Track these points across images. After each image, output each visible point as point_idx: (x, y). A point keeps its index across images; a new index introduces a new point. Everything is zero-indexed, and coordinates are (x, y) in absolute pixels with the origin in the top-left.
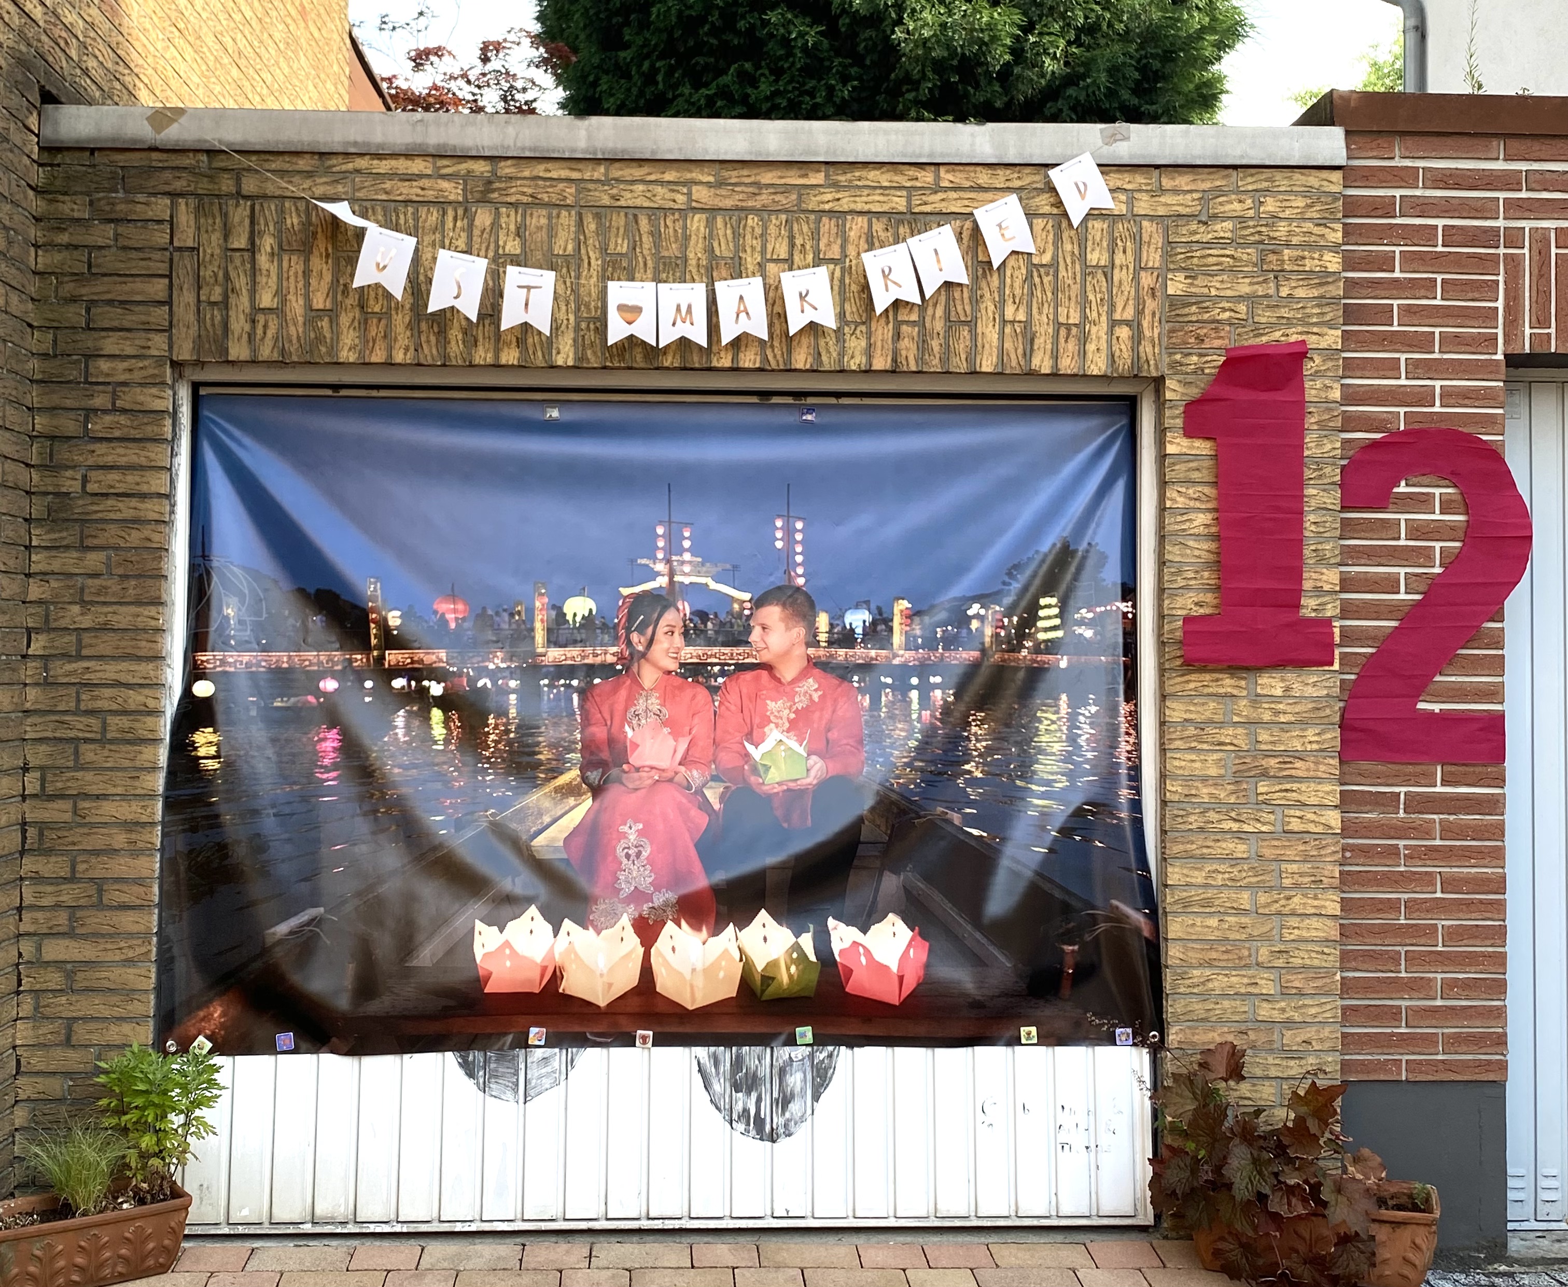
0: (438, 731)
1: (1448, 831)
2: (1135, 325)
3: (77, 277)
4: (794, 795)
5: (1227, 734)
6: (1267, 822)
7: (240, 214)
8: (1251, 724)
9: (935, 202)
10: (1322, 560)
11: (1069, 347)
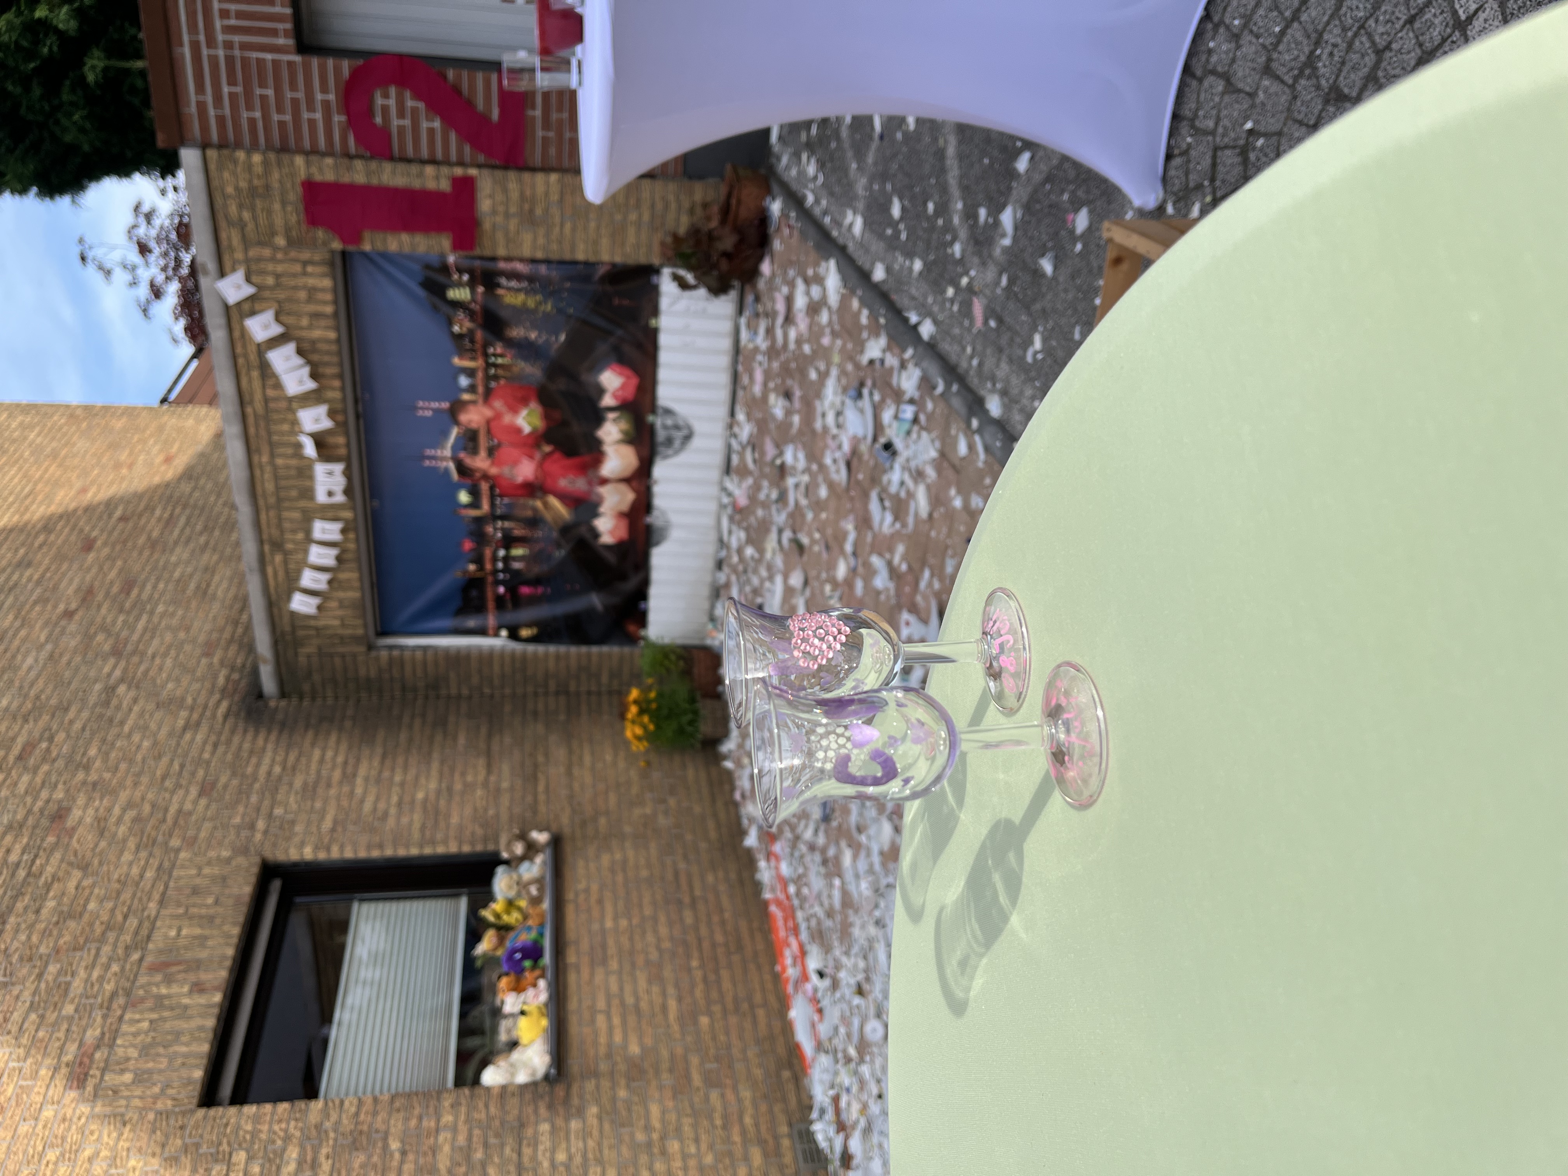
0: (520, 552)
2: (305, 263)
3: (336, 685)
4: (547, 416)
5: (512, 228)
6: (555, 212)
7: (301, 633)
8: (507, 216)
9: (254, 360)
10: (420, 175)
11: (320, 296)
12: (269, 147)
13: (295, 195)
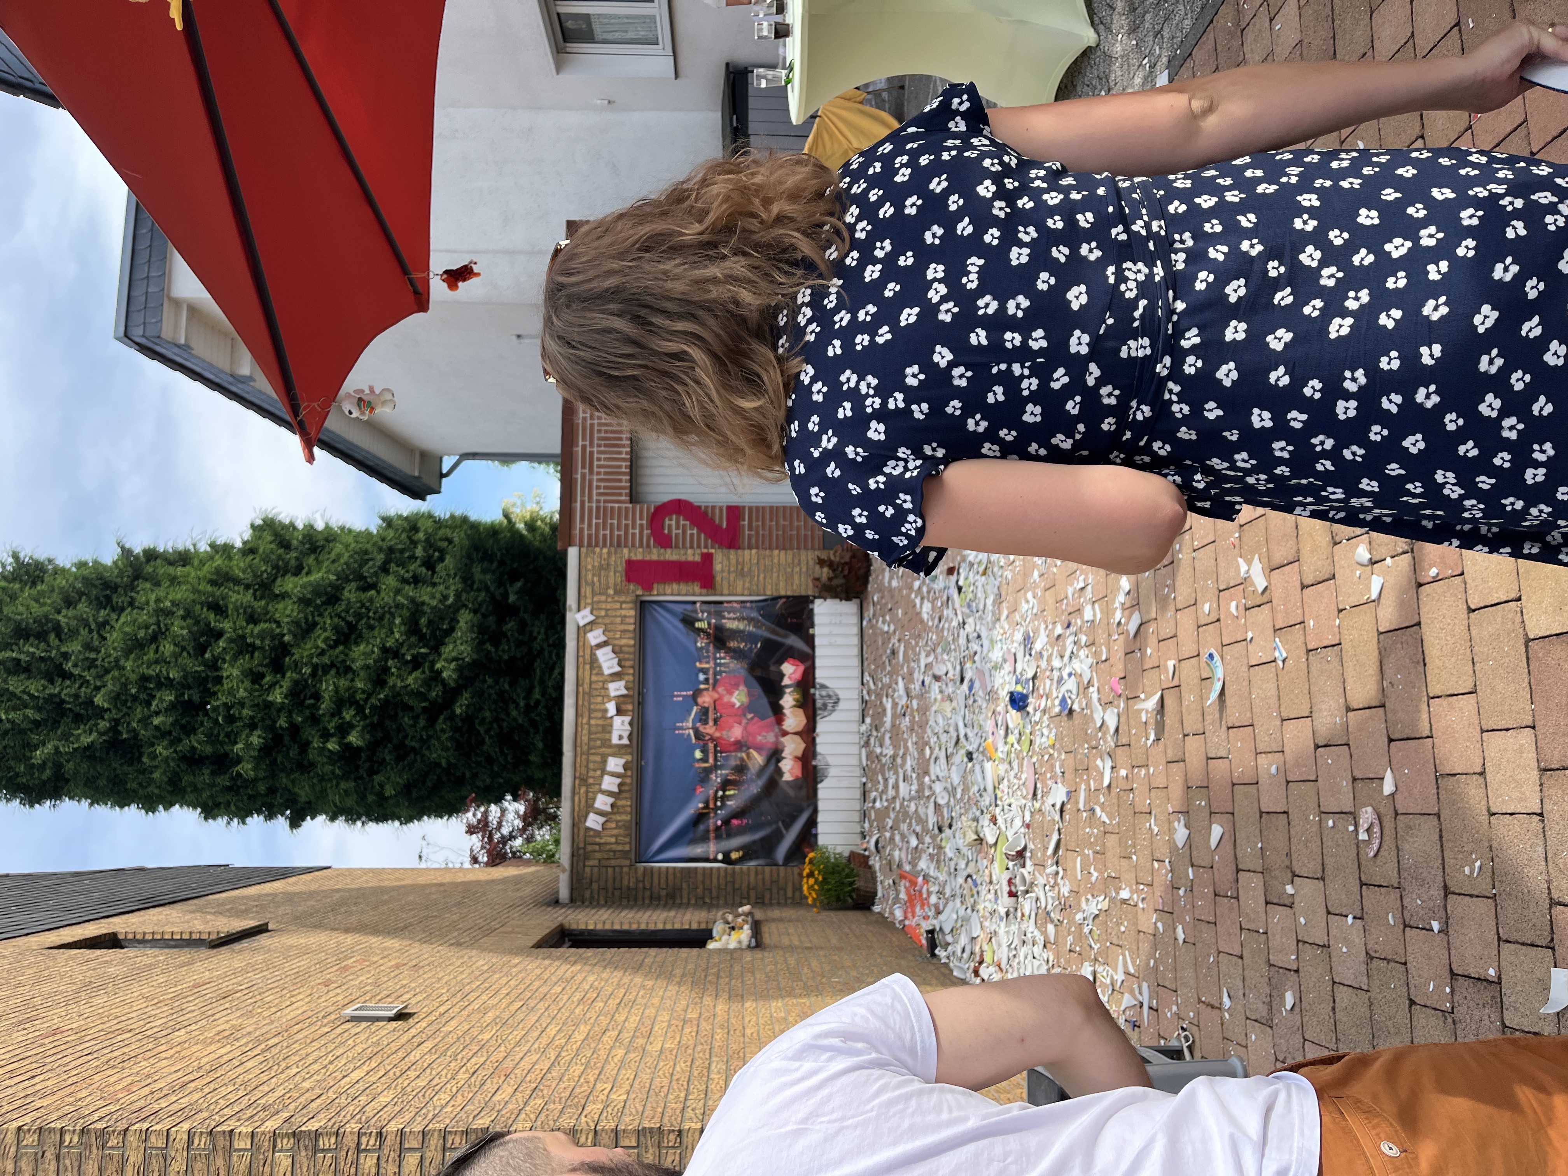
0: (732, 792)
1: (757, 520)
2: (622, 603)
3: (607, 892)
5: (732, 578)
6: (755, 569)
7: (589, 848)
8: (729, 572)
9: (587, 657)
10: (686, 554)
11: (628, 620)
12: (611, 545)
13: (621, 567)
